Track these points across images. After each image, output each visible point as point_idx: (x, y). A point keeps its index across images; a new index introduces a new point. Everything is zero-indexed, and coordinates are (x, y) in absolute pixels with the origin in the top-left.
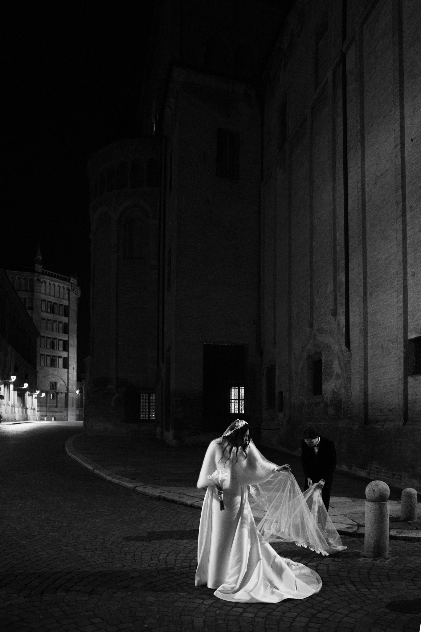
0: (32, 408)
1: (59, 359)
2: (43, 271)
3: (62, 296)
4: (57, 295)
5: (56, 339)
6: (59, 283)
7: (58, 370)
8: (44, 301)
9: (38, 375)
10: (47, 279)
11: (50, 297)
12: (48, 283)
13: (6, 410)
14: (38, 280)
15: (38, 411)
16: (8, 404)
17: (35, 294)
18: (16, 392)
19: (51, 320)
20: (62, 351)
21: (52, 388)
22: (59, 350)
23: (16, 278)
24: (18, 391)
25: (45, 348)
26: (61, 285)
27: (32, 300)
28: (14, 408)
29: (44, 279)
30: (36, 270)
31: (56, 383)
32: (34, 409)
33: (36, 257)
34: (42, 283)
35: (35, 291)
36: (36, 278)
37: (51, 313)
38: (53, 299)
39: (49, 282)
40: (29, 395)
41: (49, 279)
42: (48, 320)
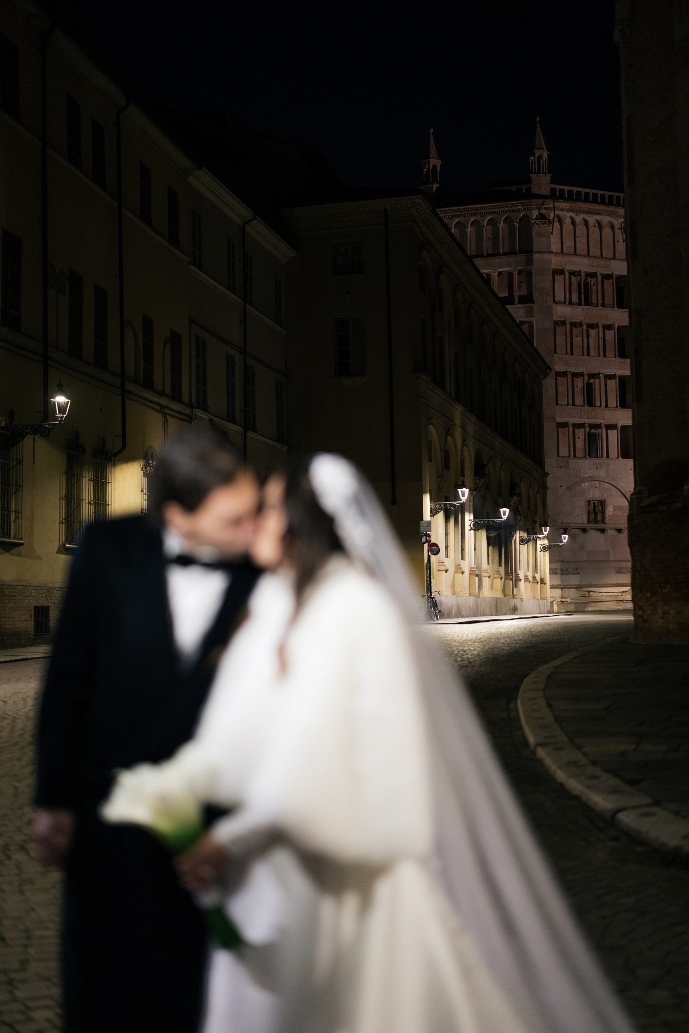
0: (534, 578)
1: (609, 431)
2: (553, 190)
3: (608, 253)
4: (594, 251)
5: (599, 378)
6: (600, 214)
7: (609, 465)
8: (561, 272)
9: (550, 482)
10: (565, 210)
11: (576, 259)
12: (568, 221)
13: (453, 586)
14: (542, 217)
15: (552, 587)
16: (459, 570)
17: (536, 256)
18: (483, 534)
19: (581, 324)
20: (616, 407)
21: (592, 517)
22: (607, 406)
23: (485, 224)
24: (487, 532)
25: (568, 404)
26: (605, 219)
27: (529, 275)
28: (477, 578)
29: (557, 212)
30: (535, 190)
31: (602, 503)
32: (543, 581)
33: (533, 155)
34: (551, 223)
35: (535, 249)
36: (535, 213)
37: (580, 304)
38: (582, 264)
39: (571, 217)
40: (522, 541)
41: (570, 211)
42: (573, 325)
